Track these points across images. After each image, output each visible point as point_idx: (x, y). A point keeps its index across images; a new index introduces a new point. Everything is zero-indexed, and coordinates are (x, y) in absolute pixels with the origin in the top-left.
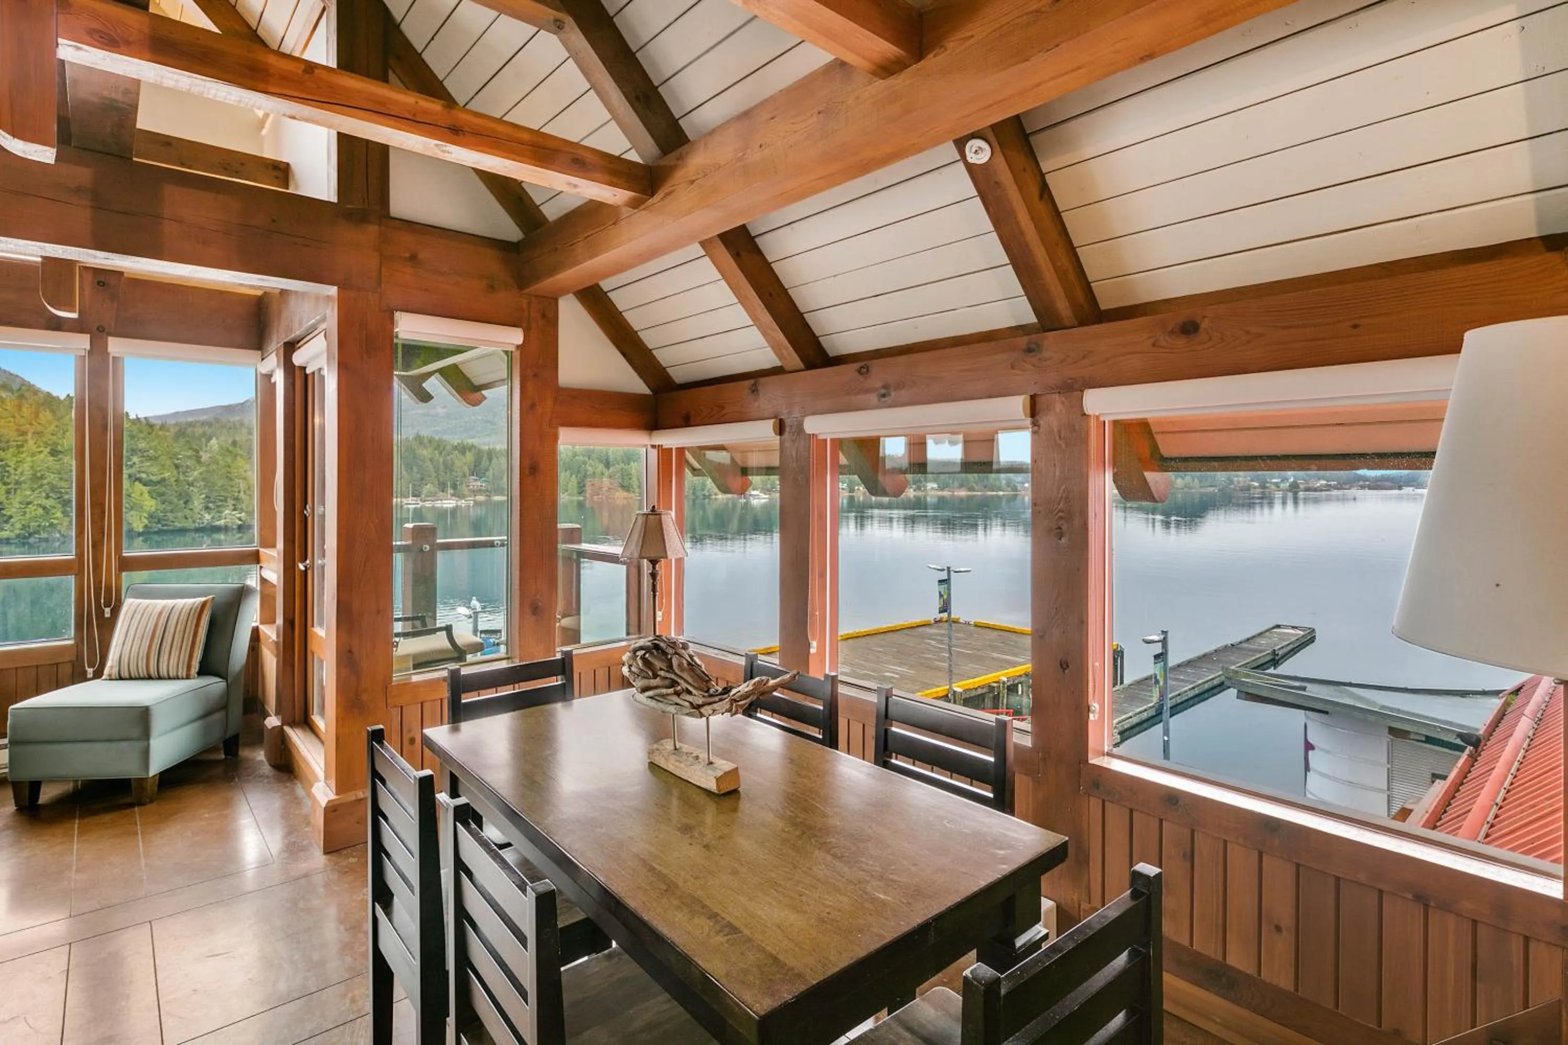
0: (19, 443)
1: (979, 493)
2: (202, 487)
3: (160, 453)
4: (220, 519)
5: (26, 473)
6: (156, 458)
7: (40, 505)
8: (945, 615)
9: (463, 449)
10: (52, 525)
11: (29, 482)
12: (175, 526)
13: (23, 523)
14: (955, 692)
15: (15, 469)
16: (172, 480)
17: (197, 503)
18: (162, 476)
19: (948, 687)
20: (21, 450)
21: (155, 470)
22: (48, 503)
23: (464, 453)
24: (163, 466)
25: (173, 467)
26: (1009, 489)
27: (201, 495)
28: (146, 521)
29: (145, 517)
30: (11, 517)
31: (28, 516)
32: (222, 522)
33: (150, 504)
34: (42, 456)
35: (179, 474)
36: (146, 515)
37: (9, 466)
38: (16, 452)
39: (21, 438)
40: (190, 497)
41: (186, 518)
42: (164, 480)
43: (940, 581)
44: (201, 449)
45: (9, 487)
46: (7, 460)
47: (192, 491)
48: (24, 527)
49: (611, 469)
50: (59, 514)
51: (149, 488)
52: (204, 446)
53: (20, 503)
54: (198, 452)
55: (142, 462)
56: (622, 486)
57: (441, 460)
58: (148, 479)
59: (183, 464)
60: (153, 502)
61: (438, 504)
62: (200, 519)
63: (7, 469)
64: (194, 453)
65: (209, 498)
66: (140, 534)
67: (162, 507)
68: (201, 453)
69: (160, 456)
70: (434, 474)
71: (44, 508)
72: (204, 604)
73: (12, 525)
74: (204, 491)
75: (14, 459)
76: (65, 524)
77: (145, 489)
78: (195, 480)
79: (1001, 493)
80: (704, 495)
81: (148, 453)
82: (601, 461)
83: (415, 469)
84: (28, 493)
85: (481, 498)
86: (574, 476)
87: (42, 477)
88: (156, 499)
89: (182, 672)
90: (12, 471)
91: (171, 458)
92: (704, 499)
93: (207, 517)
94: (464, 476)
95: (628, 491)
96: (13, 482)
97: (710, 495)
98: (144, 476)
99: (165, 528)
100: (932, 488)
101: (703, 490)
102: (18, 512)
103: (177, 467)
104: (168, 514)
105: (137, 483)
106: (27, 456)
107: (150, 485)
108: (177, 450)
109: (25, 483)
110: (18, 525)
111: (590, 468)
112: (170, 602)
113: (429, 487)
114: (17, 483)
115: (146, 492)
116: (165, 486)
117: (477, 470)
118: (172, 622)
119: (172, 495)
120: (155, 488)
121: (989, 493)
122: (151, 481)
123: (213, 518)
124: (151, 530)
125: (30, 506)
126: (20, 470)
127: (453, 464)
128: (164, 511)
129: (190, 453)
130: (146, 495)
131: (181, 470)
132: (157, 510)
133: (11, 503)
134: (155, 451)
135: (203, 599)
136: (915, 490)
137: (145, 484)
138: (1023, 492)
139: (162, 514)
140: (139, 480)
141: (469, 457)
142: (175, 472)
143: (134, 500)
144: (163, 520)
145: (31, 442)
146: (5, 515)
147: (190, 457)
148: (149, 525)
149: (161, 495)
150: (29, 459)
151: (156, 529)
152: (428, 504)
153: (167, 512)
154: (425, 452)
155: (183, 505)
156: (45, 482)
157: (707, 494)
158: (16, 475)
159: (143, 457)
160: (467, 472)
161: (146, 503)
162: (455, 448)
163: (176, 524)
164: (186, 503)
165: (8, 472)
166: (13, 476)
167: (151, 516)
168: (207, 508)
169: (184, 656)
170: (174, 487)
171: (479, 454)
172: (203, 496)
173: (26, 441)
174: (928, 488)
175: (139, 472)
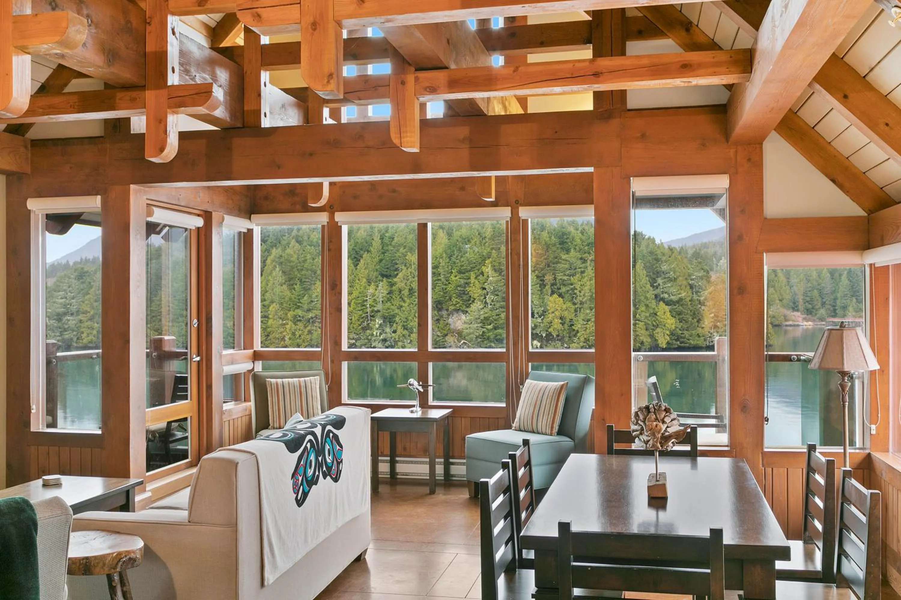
0: (582, 270)
2: (711, 307)
3: (678, 274)
5: (587, 294)
6: (675, 279)
11: (588, 302)
12: (690, 344)
13: (585, 337)
15: (580, 292)
16: (688, 299)
18: (680, 296)
20: (583, 275)
21: (673, 290)
24: (681, 286)
25: (688, 287)
27: (710, 314)
28: (668, 338)
29: (667, 335)
30: (578, 332)
31: (588, 331)
33: (671, 322)
35: (693, 294)
36: (668, 332)
37: (577, 289)
38: (580, 277)
39: (584, 265)
40: (702, 316)
41: (699, 336)
42: (681, 299)
44: (712, 270)
45: (576, 306)
46: (575, 284)
47: (704, 310)
51: (670, 307)
52: (715, 266)
53: (583, 320)
54: (708, 272)
55: (664, 283)
58: (670, 299)
59: (696, 284)
60: (673, 320)
62: (710, 337)
63: (575, 291)
64: (705, 273)
65: (717, 317)
67: (680, 325)
68: (711, 273)
69: (678, 277)
72: (562, 386)
73: (579, 338)
74: (714, 310)
75: (579, 283)
77: (667, 308)
78: (705, 299)
81: (668, 275)
84: (588, 311)
88: (675, 317)
89: (548, 431)
90: (578, 293)
91: (686, 279)
96: (579, 302)
98: (666, 296)
99: (683, 345)
102: (582, 328)
103: (691, 287)
104: (685, 332)
105: (661, 303)
106: (587, 281)
107: (671, 305)
108: (691, 271)
109: (586, 303)
110: (582, 339)
112: (545, 383)
114: (582, 303)
115: (668, 310)
116: (682, 305)
118: (545, 397)
119: (687, 314)
120: (675, 307)
122: (671, 300)
124: (672, 347)
125: (589, 323)
126: (583, 292)
128: (682, 329)
129: (701, 273)
130: (668, 314)
131: (694, 290)
132: (676, 327)
133: (578, 321)
134: (675, 272)
135: (562, 383)
137: (667, 303)
139: (681, 332)
140: (663, 300)
142: (690, 292)
143: (659, 318)
144: (681, 338)
146: (574, 330)
147: (701, 278)
148: (671, 342)
149: (679, 313)
151: (676, 346)
153: (683, 330)
155: (696, 324)
158: (580, 296)
159: (665, 278)
161: (668, 321)
163: (692, 342)
164: (698, 321)
165: (575, 294)
166: (579, 297)
167: (672, 334)
169: (550, 420)
170: (690, 306)
172: (713, 315)
175: (663, 292)
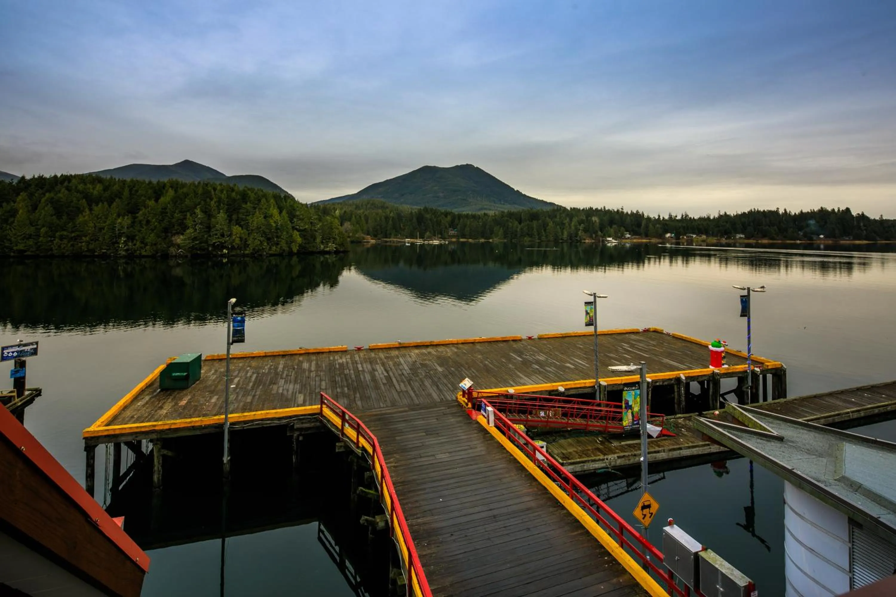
1: (780, 242)
2: (321, 233)
4: (327, 247)
6: (303, 219)
7: (259, 240)
8: (591, 329)
9: (446, 214)
10: (263, 249)
14: (600, 384)
16: (309, 229)
17: (318, 240)
18: (305, 227)
19: (595, 380)
21: (302, 225)
22: (262, 239)
23: (446, 216)
24: (306, 223)
25: (310, 223)
26: (806, 239)
27: (320, 236)
28: (298, 248)
31: (255, 244)
32: (328, 249)
34: (260, 218)
35: (312, 226)
36: (298, 245)
40: (316, 237)
41: (314, 247)
42: (305, 229)
43: (586, 303)
47: (317, 234)
48: (254, 249)
49: (522, 224)
50: (266, 244)
55: (297, 221)
56: (528, 235)
57: (435, 220)
58: (300, 229)
59: (314, 222)
60: (301, 239)
61: (431, 242)
66: (295, 254)
67: (304, 242)
70: (431, 227)
71: (261, 241)
76: (268, 248)
77: (298, 233)
78: (318, 229)
79: (798, 242)
80: (577, 240)
82: (517, 220)
83: (423, 224)
84: (255, 234)
85: (454, 240)
86: (501, 228)
87: (260, 228)
91: (309, 219)
92: (577, 242)
93: (322, 246)
94: (446, 227)
95: (531, 237)
97: (581, 240)
98: (298, 227)
100: (741, 238)
101: (576, 237)
102: (251, 243)
107: (300, 232)
110: (251, 249)
111: (510, 224)
113: (428, 233)
114: (252, 230)
116: (306, 232)
117: (452, 225)
119: (308, 236)
120: (302, 233)
121: (788, 242)
123: (325, 247)
125: (256, 240)
127: (441, 221)
128: (305, 244)
130: (299, 236)
134: (303, 216)
136: (726, 239)
138: (818, 242)
140: (296, 229)
141: (449, 218)
142: (310, 226)
143: (294, 238)
144: (305, 247)
145: (257, 212)
147: (316, 219)
148: (299, 250)
149: (305, 236)
150: (256, 220)
151: (302, 252)
152: (426, 242)
154: (428, 216)
155: (313, 241)
156: (261, 229)
157: (579, 239)
159: (298, 218)
160: (448, 226)
161: (298, 240)
162: (442, 213)
163: (310, 249)
167: (300, 246)
168: (322, 243)
170: (310, 232)
171: (454, 216)
173: (255, 212)
174: (737, 237)
175: (296, 226)
